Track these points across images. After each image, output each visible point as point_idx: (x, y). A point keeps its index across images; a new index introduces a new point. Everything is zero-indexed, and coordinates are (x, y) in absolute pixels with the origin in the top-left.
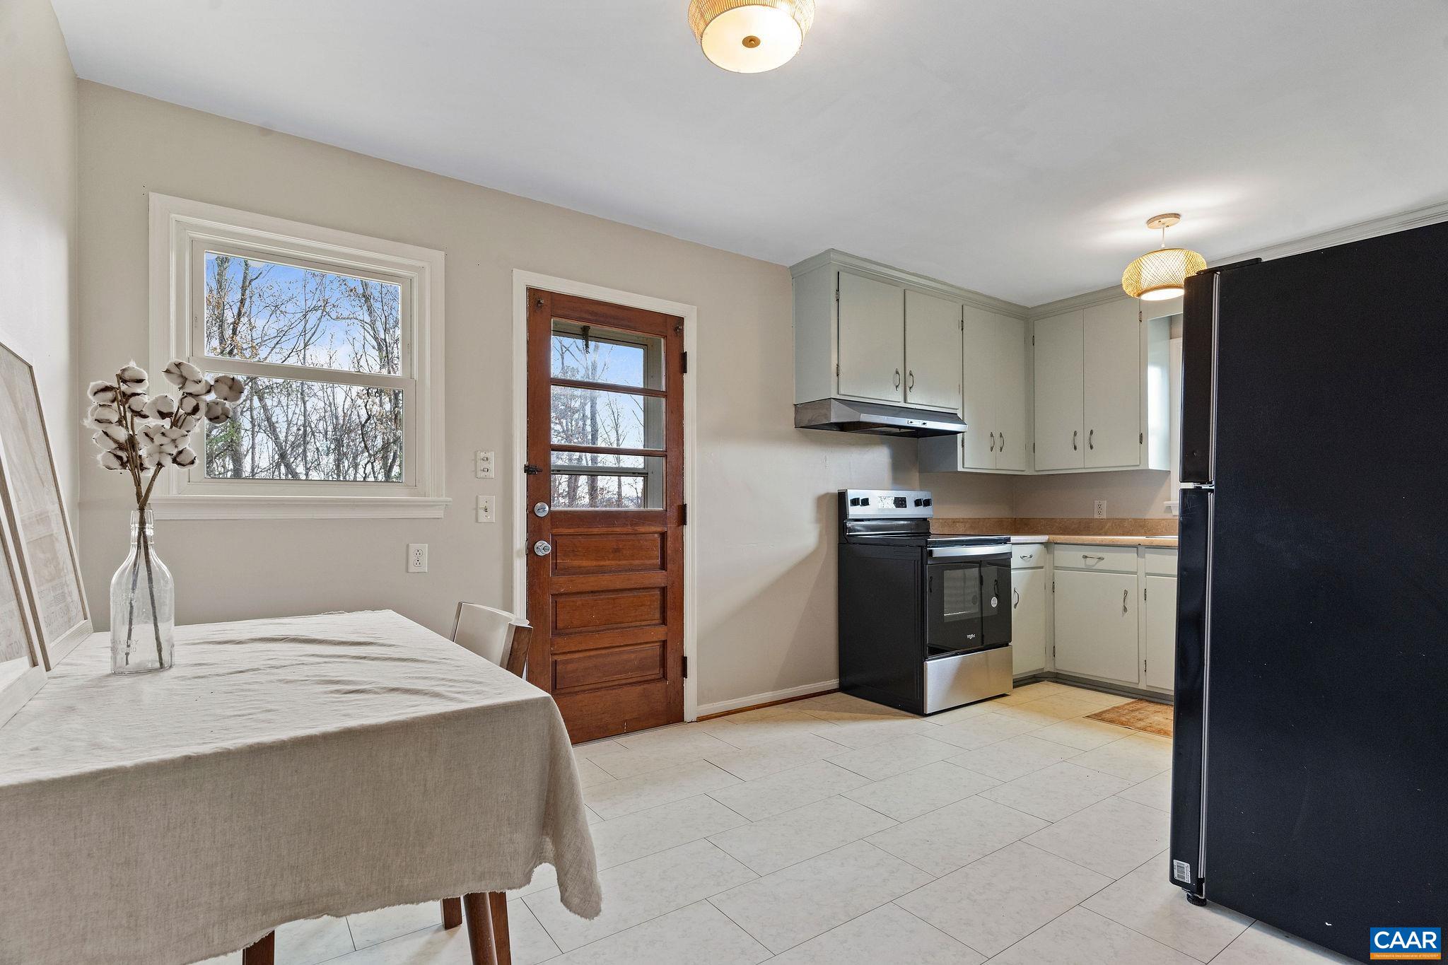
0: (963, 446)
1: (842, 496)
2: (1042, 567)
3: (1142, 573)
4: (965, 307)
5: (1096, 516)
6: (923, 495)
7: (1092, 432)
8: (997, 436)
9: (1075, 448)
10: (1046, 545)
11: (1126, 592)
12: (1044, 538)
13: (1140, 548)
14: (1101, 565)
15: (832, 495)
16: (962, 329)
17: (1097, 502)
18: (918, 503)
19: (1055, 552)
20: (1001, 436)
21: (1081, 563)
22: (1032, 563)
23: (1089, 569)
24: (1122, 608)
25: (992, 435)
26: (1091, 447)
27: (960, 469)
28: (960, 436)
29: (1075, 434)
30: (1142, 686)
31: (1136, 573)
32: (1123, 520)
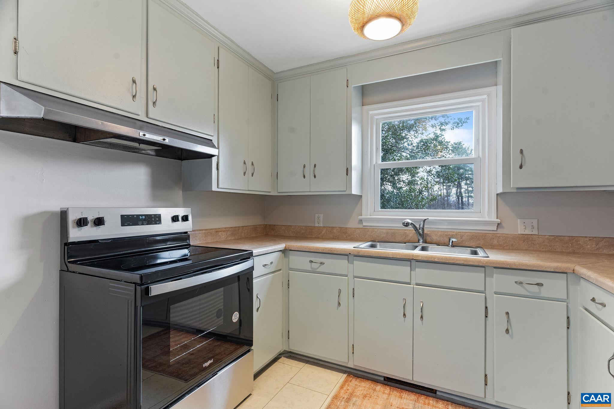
0: (218, 169)
1: (64, 215)
2: (280, 270)
3: (351, 276)
4: (220, 49)
5: (317, 225)
6: (181, 212)
7: (315, 166)
8: (249, 164)
9: (304, 177)
10: (284, 251)
11: (340, 291)
12: (281, 246)
13: (349, 255)
14: (322, 269)
15: (53, 214)
16: (218, 67)
17: (317, 215)
18: (175, 219)
19: (291, 257)
20: (252, 164)
21: (308, 267)
22: (272, 268)
23: (313, 272)
24: (337, 303)
25: (245, 163)
26: (315, 177)
27: (214, 188)
28: (214, 160)
29: (304, 166)
30: (351, 365)
31: (346, 276)
32: (333, 228)
